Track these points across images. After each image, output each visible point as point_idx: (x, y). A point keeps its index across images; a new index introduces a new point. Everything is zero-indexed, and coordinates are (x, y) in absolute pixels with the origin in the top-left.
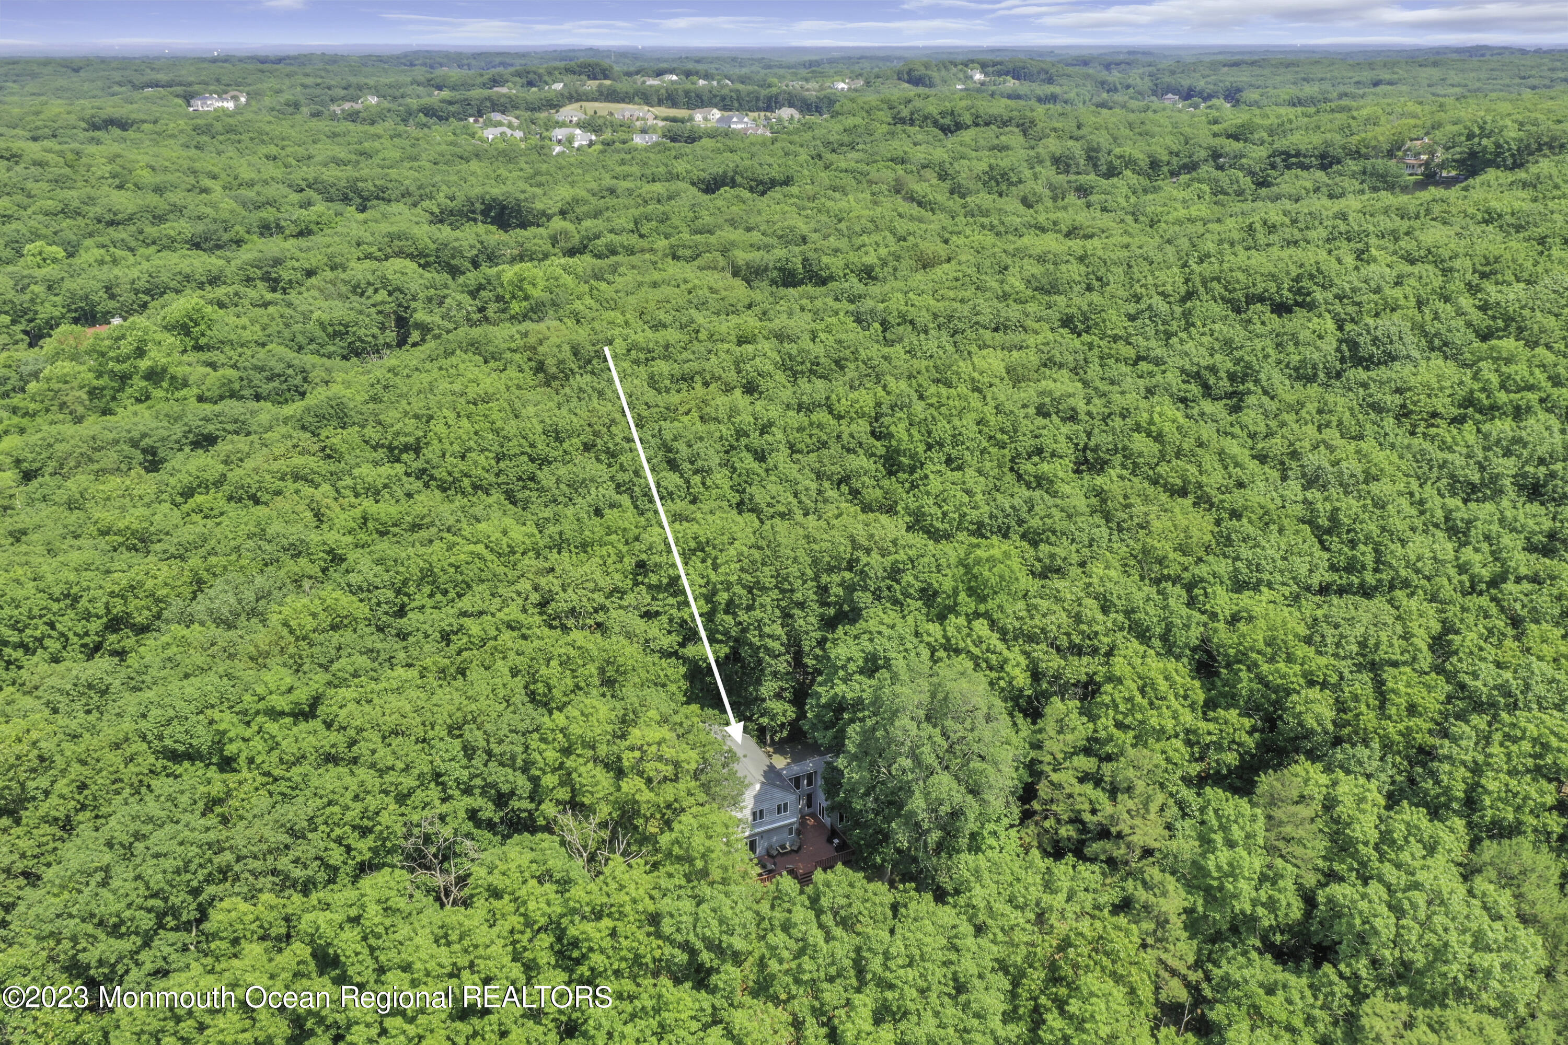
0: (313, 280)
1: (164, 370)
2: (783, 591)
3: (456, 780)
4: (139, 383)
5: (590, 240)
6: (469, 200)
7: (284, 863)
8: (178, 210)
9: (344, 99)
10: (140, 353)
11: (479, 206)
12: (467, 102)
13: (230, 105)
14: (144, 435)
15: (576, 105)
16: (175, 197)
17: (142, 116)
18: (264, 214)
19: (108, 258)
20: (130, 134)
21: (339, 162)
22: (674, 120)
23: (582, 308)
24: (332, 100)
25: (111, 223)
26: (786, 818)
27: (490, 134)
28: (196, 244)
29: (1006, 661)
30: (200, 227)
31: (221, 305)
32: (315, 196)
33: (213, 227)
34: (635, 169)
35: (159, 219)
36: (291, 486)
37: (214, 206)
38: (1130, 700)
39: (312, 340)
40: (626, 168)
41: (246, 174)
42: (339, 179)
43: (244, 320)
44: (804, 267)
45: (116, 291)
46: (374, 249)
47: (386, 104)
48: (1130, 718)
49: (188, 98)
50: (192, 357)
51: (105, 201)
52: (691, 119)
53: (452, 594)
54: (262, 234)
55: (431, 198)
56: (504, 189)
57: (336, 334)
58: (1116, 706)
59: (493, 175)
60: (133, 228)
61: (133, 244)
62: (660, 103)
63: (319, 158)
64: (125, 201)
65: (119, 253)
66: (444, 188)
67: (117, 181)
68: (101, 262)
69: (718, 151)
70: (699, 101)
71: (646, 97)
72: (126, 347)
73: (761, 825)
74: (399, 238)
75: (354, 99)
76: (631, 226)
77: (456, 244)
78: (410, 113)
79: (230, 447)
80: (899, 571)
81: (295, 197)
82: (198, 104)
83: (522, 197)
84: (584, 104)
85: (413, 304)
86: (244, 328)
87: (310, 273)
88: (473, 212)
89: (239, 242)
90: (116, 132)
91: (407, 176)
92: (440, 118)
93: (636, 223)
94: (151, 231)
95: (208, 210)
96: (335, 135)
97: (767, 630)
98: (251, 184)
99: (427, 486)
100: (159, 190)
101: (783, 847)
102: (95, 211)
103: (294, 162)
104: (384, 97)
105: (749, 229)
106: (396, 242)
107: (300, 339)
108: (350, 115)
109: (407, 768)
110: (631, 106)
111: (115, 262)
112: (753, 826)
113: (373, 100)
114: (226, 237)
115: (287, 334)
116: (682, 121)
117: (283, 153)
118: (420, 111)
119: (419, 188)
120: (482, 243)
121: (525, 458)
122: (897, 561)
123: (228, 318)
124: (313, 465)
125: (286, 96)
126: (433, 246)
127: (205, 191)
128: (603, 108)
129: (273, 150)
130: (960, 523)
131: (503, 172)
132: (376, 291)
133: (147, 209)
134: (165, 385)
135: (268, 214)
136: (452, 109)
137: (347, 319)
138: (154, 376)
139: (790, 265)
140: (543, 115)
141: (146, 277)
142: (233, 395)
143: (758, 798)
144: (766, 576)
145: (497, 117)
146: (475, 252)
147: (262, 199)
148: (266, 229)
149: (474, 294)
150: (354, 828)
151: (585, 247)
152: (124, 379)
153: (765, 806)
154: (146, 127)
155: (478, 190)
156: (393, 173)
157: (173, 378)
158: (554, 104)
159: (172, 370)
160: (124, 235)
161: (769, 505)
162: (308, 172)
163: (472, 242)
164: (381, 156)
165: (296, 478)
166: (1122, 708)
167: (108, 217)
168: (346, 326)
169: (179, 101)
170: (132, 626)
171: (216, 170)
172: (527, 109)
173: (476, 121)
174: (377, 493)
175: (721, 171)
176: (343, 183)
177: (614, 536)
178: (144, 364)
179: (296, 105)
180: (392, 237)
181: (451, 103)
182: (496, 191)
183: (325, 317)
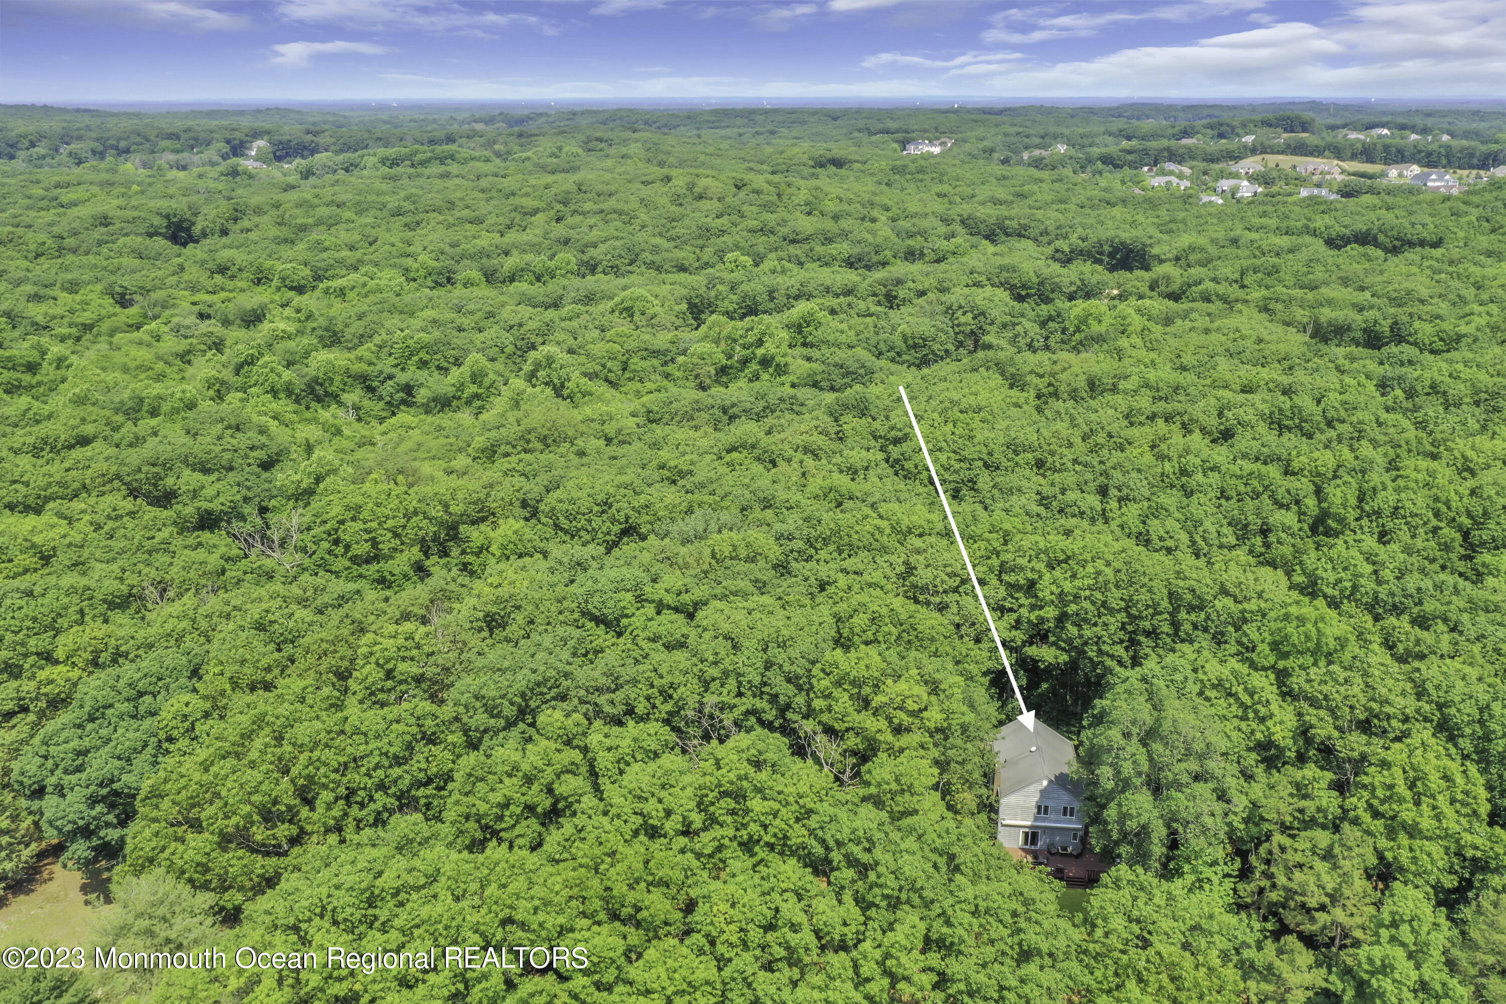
0: (921, 301)
1: (773, 358)
2: (1129, 615)
3: (749, 682)
4: (754, 366)
5: (1190, 286)
6: (1099, 242)
7: (602, 700)
8: (845, 234)
9: (1037, 147)
10: (760, 343)
11: (1107, 249)
12: (1145, 152)
13: (936, 150)
14: (734, 405)
15: (1258, 158)
16: (844, 224)
17: (857, 157)
18: (910, 242)
19: (779, 269)
20: (843, 172)
21: (996, 202)
22: (1363, 175)
23: (1126, 345)
24: (1026, 148)
25: (793, 241)
26: (1071, 822)
27: (1158, 181)
28: (850, 263)
29: (1271, 716)
30: (857, 250)
31: (833, 312)
32: (960, 229)
33: (867, 250)
34: (1273, 222)
35: (829, 240)
36: (799, 456)
37: (873, 233)
38: (1391, 787)
39: (892, 348)
40: (1263, 220)
41: (913, 207)
42: (990, 216)
43: (844, 326)
44: (1392, 331)
45: (776, 295)
46: (983, 278)
47: (1072, 152)
48: (1386, 806)
49: (904, 144)
50: (799, 350)
51: (793, 223)
52: (1383, 175)
53: (845, 555)
54: (906, 259)
55: (1065, 237)
56: (1134, 233)
57: (915, 346)
58: (1374, 790)
59: (1130, 220)
60: (807, 247)
61: (803, 259)
62: (1353, 157)
63: (980, 198)
64: (806, 224)
65: (788, 265)
66: (1080, 229)
67: (808, 208)
68: (774, 272)
69: (1374, 208)
70: (1399, 156)
71: (1338, 152)
72: (751, 338)
73: (1044, 820)
74: (1008, 271)
75: (1045, 147)
76: (1237, 276)
77: (1057, 280)
78: (1090, 161)
79: (775, 421)
80: (1245, 621)
81: (943, 229)
82: (912, 149)
83: (1149, 242)
84: (1267, 156)
85: (988, 328)
86: (842, 332)
87: (922, 294)
88: (1101, 253)
89: (884, 264)
90: (832, 169)
91: (1051, 217)
92: (1116, 166)
93: (1242, 274)
94: (819, 249)
95: (868, 237)
96: (1005, 178)
97: (1105, 648)
98: (915, 215)
99: (896, 474)
100: (836, 217)
101: (1064, 849)
102: (785, 230)
103: (958, 200)
104: (1073, 146)
105: (1362, 289)
106: (1005, 274)
107: (883, 347)
108: (1035, 161)
109: (715, 663)
110: (1318, 160)
111: (783, 272)
112: (1036, 819)
113: (1062, 148)
114: (875, 259)
115: (873, 341)
116: (1371, 177)
117: (953, 191)
118: (1100, 159)
119: (1058, 228)
120: (1082, 280)
121: (980, 463)
122: (1245, 610)
123: (834, 323)
124: (820, 443)
125: (987, 143)
126: (1035, 280)
127: (873, 220)
128: (1286, 161)
129: (945, 188)
130: (1352, 594)
131: (1141, 218)
132: (964, 314)
133: (823, 232)
134: (771, 370)
135: (916, 243)
136: (1130, 157)
137: (927, 334)
138: (766, 362)
139: (1378, 328)
140: (1216, 167)
141: (798, 286)
142: (815, 385)
143: (1043, 793)
144: (1115, 598)
145: (1171, 166)
146: (1074, 288)
147: (915, 229)
148: (911, 255)
149: (1043, 324)
150: (660, 692)
151: (1184, 292)
152: (745, 362)
153: (1051, 804)
154: (856, 166)
155: (1110, 234)
156: (1039, 214)
157: (778, 365)
158: (1234, 157)
159: (778, 359)
160: (799, 252)
161: (1161, 539)
162: (966, 209)
163: (1073, 279)
164: (1034, 198)
165: (806, 450)
166: (1380, 793)
167: (792, 236)
168: (924, 340)
169: (895, 145)
170: (639, 534)
171: (890, 203)
172: (1204, 160)
173: (1150, 170)
174: (855, 472)
175: (1364, 228)
176: (992, 221)
177: (995, 535)
178: (760, 352)
179: (992, 151)
180: (1003, 268)
181: (1129, 152)
182: (1127, 235)
183: (908, 331)
